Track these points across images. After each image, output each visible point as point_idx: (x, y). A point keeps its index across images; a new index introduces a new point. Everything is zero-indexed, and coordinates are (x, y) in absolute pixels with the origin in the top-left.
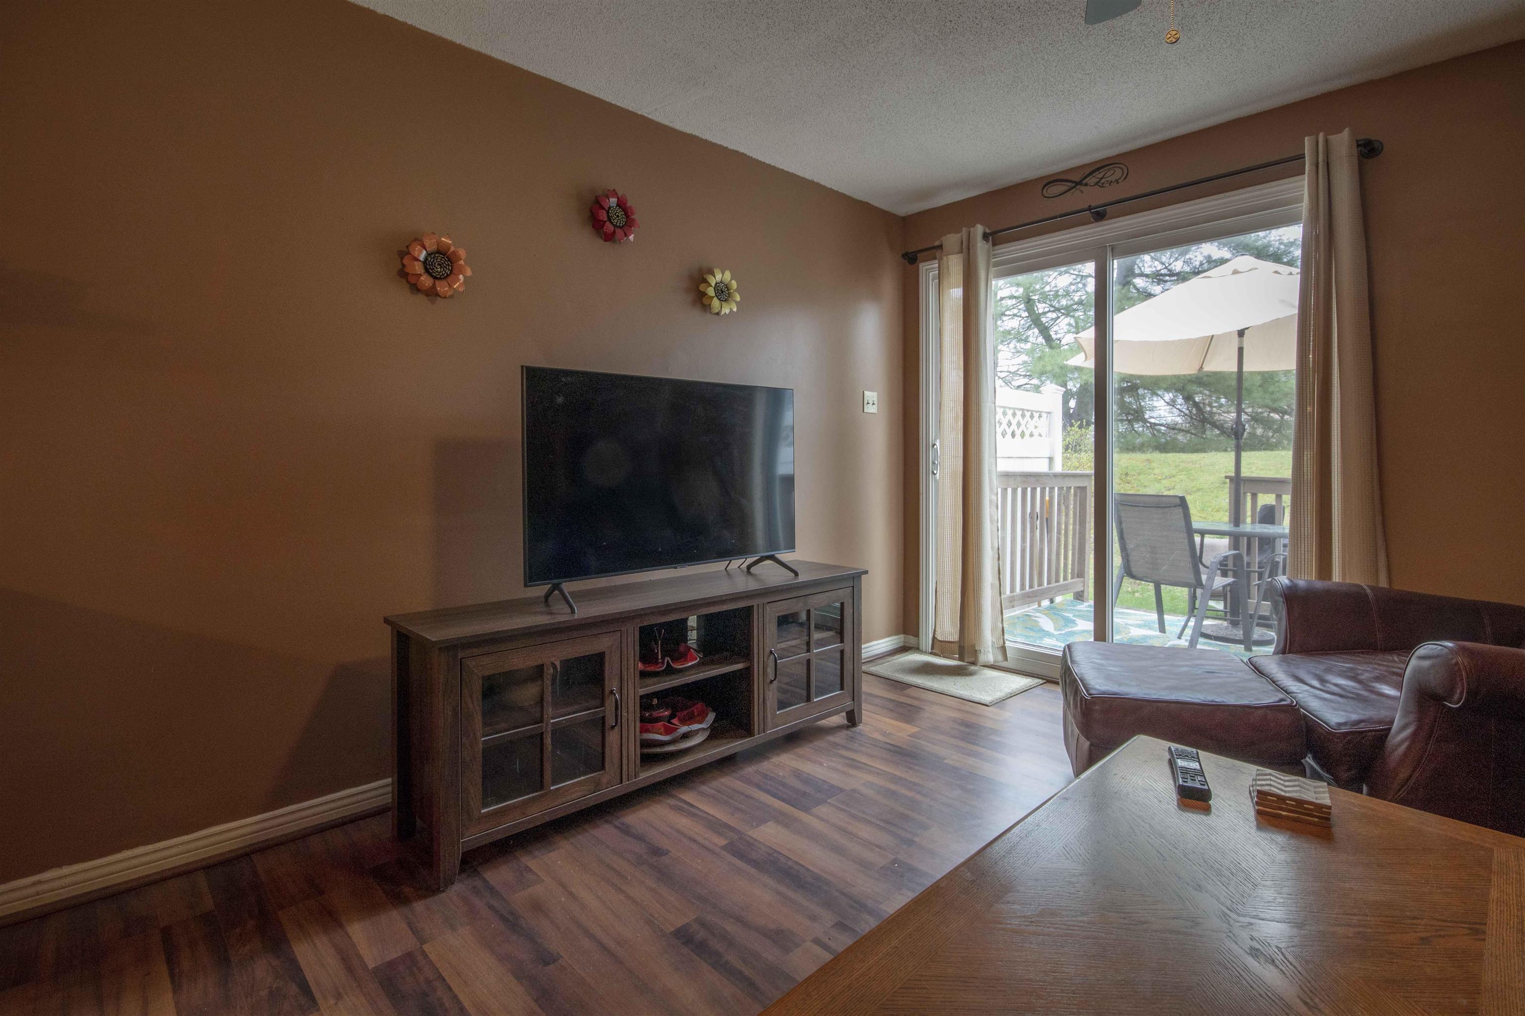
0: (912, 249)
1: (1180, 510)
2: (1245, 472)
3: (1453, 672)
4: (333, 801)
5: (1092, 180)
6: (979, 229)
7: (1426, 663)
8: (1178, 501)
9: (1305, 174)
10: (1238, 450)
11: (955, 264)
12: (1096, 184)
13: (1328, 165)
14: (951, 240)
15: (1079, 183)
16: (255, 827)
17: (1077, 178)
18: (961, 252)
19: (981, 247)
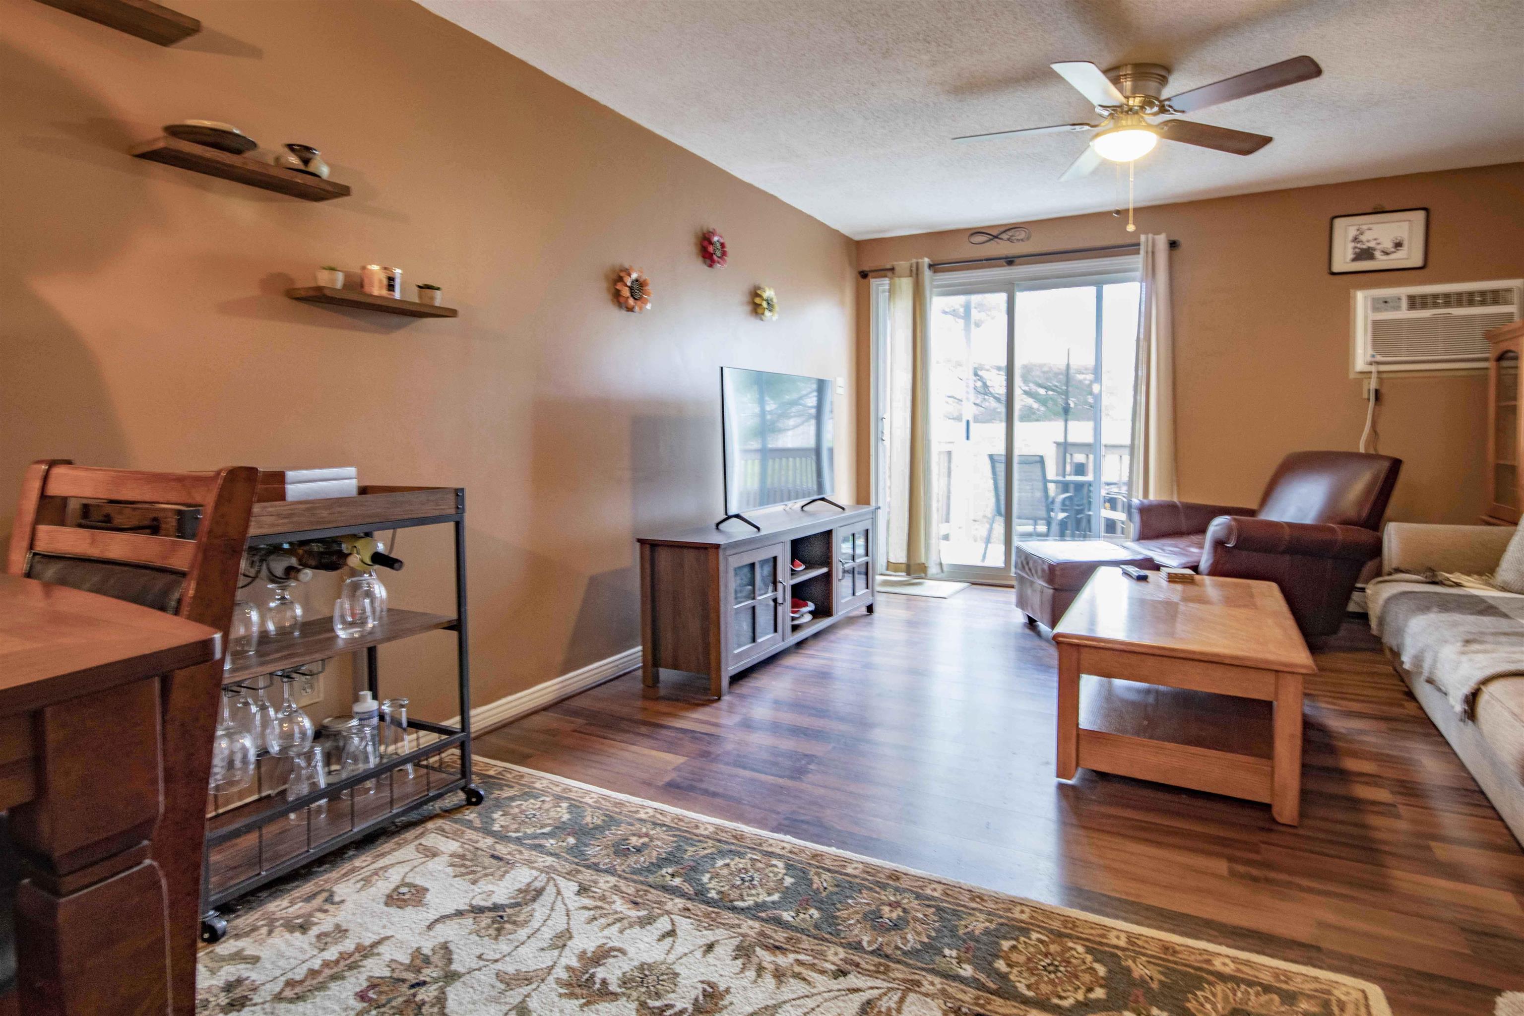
0: (866, 268)
1: (1039, 465)
2: (1071, 439)
3: (1230, 530)
4: (592, 670)
5: (1005, 236)
6: (926, 260)
7: (1218, 528)
8: (1038, 459)
9: (1139, 253)
10: (1066, 421)
11: (905, 284)
12: (1008, 239)
13: (1153, 253)
14: (902, 265)
15: (996, 237)
16: (560, 685)
17: (995, 232)
18: (911, 276)
19: (927, 274)
